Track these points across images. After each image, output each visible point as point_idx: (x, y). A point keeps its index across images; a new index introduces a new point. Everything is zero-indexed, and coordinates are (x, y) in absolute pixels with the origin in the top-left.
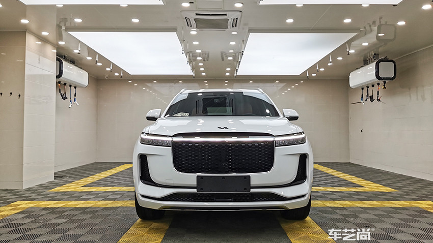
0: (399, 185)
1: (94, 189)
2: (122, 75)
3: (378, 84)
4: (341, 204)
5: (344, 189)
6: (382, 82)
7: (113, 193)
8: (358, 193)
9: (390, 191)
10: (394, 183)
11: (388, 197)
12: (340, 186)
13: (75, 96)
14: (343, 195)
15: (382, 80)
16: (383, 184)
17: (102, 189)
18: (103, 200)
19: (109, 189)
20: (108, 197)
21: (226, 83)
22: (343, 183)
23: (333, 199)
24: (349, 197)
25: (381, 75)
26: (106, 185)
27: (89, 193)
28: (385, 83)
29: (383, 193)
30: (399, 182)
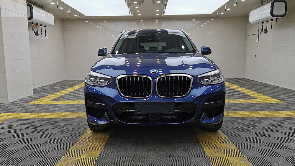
0: (283, 97)
1: (59, 103)
2: (79, 16)
3: (272, 20)
4: (241, 115)
5: (242, 101)
6: (274, 18)
7: (73, 106)
8: (253, 104)
9: (277, 102)
10: (279, 95)
11: (276, 108)
12: (239, 98)
13: (45, 32)
14: (242, 106)
15: (275, 17)
16: (272, 96)
17: (66, 102)
18: (64, 112)
19: (71, 102)
20: (69, 109)
21: (157, 21)
22: (241, 95)
23: (235, 110)
24: (247, 107)
25: (274, 13)
26: (69, 99)
27: (55, 106)
28: (277, 19)
29: (272, 104)
30: (283, 94)
